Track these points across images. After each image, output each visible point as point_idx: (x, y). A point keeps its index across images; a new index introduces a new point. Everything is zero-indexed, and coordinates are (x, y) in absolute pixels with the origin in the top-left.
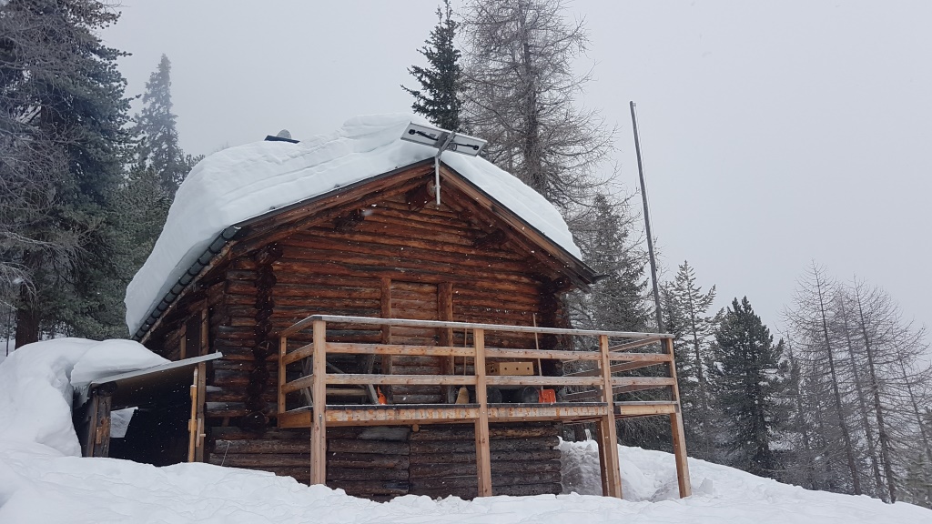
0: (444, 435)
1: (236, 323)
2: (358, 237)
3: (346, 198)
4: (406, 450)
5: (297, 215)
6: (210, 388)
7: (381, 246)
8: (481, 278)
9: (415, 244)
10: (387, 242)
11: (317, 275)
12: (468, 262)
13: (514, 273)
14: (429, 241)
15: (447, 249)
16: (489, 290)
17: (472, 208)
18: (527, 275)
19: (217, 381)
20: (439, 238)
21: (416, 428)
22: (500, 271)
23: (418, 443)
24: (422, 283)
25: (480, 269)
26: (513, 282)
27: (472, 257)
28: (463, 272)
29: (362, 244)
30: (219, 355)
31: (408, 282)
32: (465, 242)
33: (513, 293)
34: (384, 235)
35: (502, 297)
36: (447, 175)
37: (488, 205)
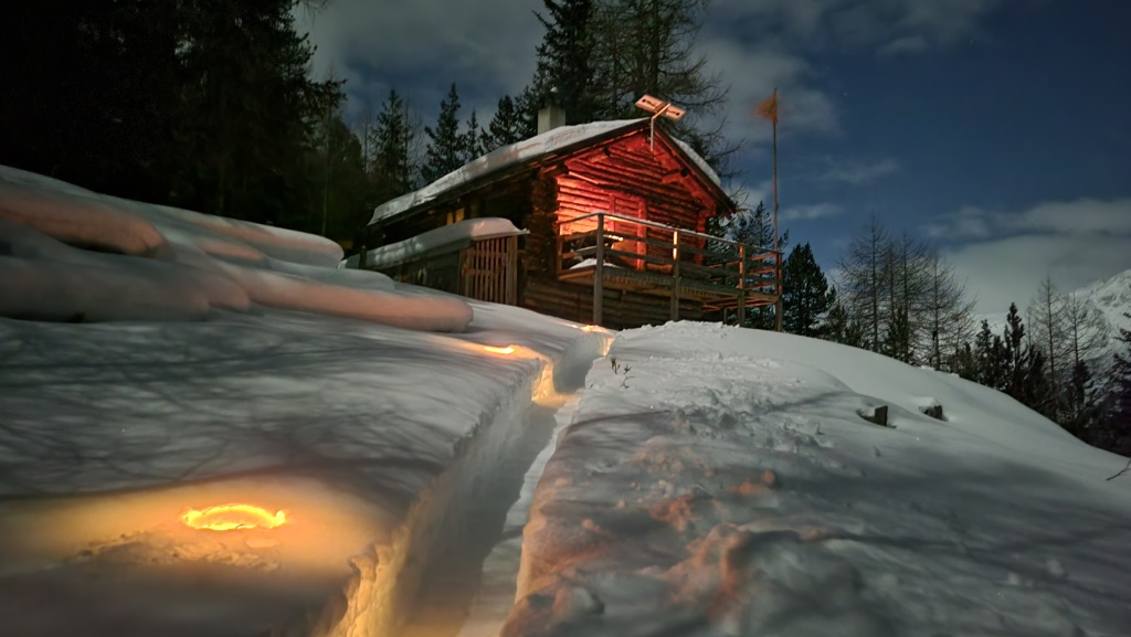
0: (640, 300)
4: (620, 305)
6: (522, 251)
7: (610, 173)
10: (613, 171)
11: (578, 188)
12: (658, 190)
17: (667, 154)
19: (526, 247)
21: (624, 293)
22: (676, 199)
23: (626, 302)
24: (630, 202)
25: (665, 195)
27: (660, 186)
28: (655, 196)
29: (600, 171)
30: (528, 232)
31: (623, 199)
33: (682, 215)
34: (612, 166)
37: (677, 152)
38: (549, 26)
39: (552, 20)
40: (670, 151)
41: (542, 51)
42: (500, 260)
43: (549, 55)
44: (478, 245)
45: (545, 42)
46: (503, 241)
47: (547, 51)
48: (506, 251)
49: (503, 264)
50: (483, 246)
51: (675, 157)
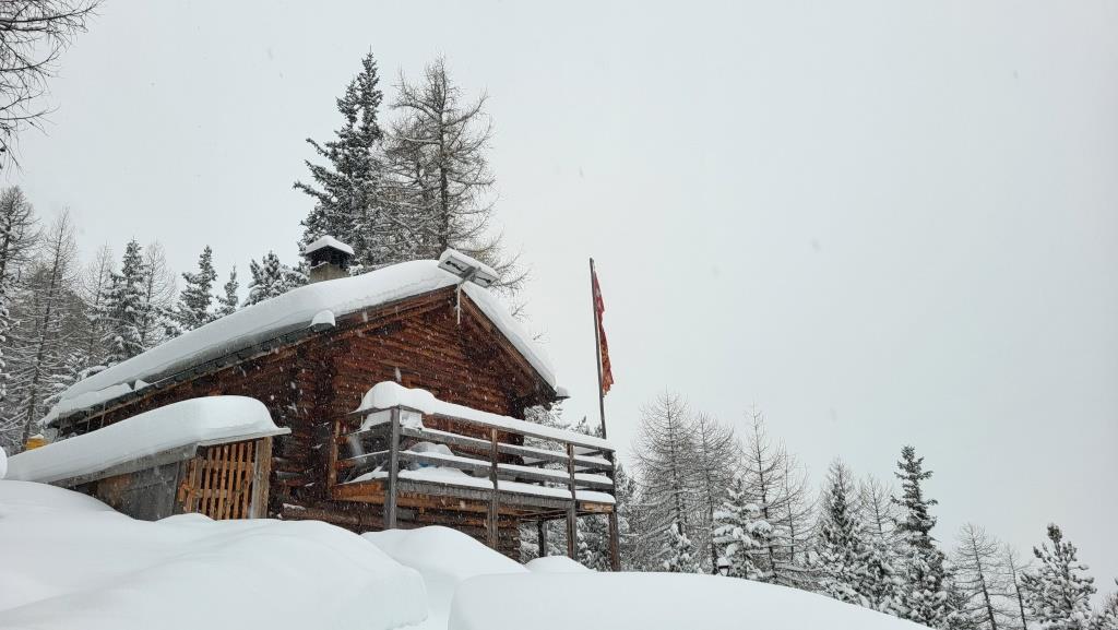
2: (389, 343)
6: (278, 459)
7: (404, 352)
8: (472, 389)
9: (427, 354)
11: (361, 371)
12: (463, 373)
14: (436, 353)
17: (476, 330)
18: (503, 389)
19: (285, 453)
21: (422, 511)
30: (287, 430)
32: (461, 356)
37: (487, 327)
40: (479, 325)
42: (244, 473)
44: (211, 451)
46: (250, 444)
48: (253, 461)
49: (247, 479)
50: (218, 454)
51: (486, 333)
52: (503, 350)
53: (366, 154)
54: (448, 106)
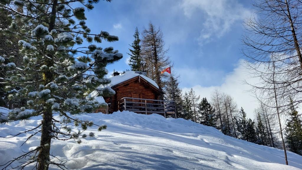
1: (112, 99)
2: (128, 87)
3: (127, 82)
5: (120, 84)
7: (131, 88)
8: (146, 93)
9: (136, 88)
10: (132, 88)
11: (123, 93)
12: (144, 91)
13: (151, 92)
14: (138, 88)
15: (141, 89)
16: (147, 95)
19: (110, 107)
20: (139, 87)
22: (149, 92)
24: (137, 94)
25: (146, 92)
26: (151, 94)
27: (145, 90)
28: (143, 92)
29: (128, 88)
30: (110, 104)
31: (135, 94)
32: (143, 88)
33: (151, 96)
34: (131, 87)
35: (149, 96)
36: (141, 78)
37: (147, 82)
38: (131, 55)
39: (132, 54)
40: (145, 82)
41: (130, 61)
43: (132, 62)
45: (131, 59)
47: (132, 61)
48: (106, 108)
49: (105, 111)
51: (146, 83)
52: (151, 86)
53: (138, 45)
54: (154, 31)
